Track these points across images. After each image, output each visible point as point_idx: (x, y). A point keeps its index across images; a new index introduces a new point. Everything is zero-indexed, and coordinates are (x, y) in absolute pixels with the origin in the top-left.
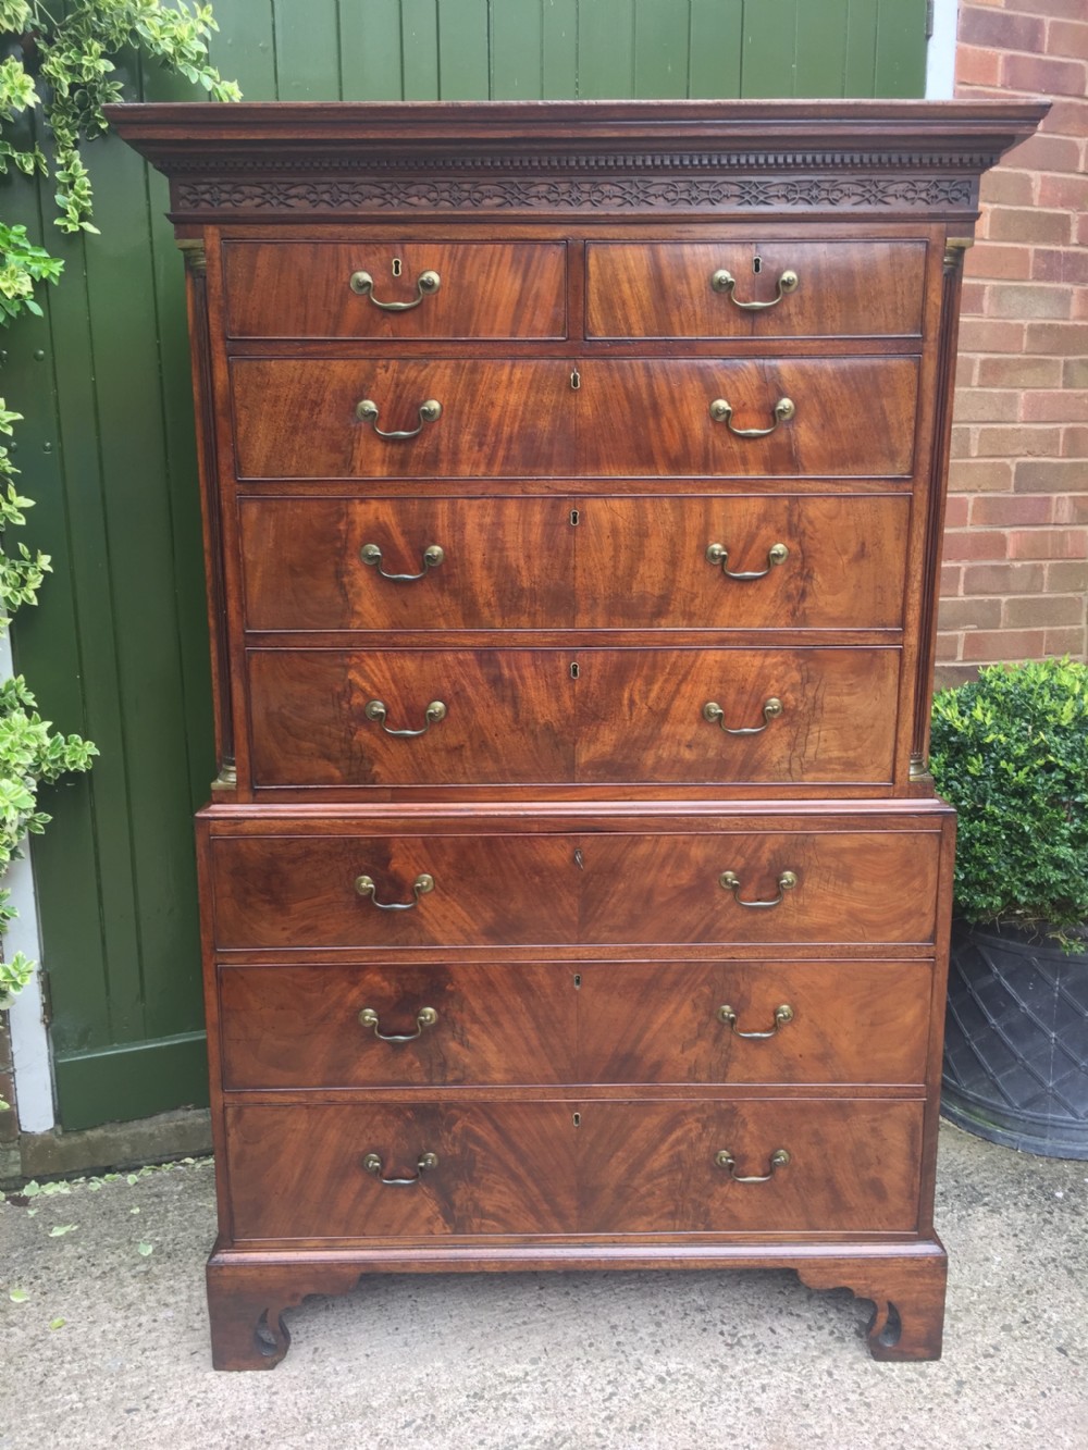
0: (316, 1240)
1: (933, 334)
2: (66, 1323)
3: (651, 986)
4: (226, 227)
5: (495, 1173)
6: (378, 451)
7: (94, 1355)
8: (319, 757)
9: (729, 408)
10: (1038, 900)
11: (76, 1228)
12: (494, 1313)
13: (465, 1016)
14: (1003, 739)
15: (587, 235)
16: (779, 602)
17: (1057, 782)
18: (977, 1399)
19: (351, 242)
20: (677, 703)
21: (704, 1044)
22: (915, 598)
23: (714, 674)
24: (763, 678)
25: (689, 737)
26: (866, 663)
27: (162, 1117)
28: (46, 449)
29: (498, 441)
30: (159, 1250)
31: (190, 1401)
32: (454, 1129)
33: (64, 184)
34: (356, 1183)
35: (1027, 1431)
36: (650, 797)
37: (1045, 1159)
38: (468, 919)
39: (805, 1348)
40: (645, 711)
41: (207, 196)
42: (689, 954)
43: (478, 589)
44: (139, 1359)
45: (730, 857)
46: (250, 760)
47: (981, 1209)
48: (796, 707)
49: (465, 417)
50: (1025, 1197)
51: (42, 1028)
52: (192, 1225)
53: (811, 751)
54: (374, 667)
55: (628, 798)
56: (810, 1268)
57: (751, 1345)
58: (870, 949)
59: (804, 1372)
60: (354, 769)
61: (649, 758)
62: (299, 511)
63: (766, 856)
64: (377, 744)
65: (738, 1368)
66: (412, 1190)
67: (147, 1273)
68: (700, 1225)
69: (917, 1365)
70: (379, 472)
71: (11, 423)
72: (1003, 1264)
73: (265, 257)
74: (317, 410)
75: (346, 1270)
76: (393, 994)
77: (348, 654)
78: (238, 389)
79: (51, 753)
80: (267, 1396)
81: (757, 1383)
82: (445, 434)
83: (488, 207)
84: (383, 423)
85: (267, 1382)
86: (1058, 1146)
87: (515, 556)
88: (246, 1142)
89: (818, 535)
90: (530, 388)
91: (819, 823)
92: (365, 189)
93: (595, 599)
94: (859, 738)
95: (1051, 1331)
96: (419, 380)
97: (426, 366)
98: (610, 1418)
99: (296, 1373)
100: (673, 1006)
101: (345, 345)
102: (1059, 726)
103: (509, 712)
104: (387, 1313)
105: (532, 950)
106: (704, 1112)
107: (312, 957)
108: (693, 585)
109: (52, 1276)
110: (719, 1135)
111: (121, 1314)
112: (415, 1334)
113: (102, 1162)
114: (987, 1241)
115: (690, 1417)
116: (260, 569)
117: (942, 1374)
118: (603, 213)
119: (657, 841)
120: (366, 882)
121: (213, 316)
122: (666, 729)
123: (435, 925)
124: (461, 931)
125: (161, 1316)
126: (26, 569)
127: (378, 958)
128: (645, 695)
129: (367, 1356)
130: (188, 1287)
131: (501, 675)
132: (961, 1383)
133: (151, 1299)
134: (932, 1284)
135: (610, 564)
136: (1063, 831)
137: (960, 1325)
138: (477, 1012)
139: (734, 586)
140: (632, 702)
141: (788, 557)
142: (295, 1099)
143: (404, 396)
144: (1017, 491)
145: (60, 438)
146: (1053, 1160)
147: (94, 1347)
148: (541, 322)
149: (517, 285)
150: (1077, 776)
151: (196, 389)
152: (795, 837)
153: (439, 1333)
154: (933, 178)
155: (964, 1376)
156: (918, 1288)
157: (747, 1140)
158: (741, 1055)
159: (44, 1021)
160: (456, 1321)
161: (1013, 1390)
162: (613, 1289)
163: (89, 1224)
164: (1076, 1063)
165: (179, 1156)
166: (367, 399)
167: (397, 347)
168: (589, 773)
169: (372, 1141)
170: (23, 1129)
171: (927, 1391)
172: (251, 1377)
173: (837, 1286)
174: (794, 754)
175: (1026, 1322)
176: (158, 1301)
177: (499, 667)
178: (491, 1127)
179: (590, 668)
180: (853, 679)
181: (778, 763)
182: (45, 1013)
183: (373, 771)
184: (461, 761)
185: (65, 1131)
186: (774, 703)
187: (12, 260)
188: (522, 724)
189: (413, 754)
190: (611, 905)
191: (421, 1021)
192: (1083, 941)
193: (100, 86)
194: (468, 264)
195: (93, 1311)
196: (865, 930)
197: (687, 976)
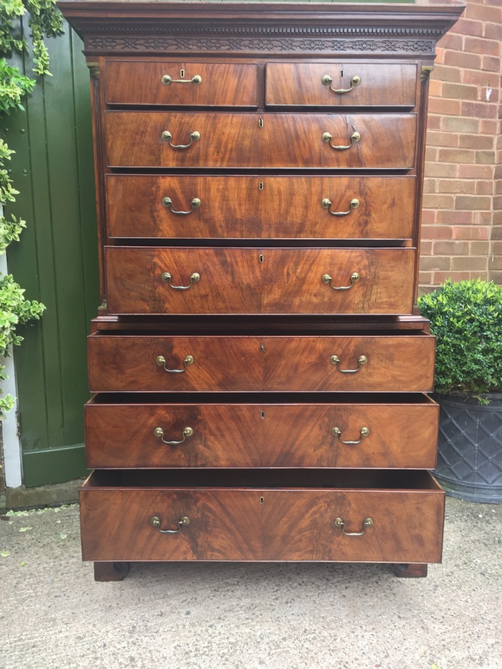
2: (27, 564)
3: (299, 417)
4: (108, 57)
6: (171, 154)
7: (40, 576)
8: (139, 300)
9: (330, 136)
10: (468, 379)
11: (31, 528)
13: (207, 432)
15: (267, 61)
16: (355, 227)
17: (476, 326)
18: (443, 591)
19: (163, 63)
20: (309, 274)
21: (325, 447)
23: (327, 261)
24: (350, 263)
25: (315, 292)
26: (399, 256)
27: (71, 482)
28: (24, 173)
29: (226, 150)
30: (69, 536)
33: (37, 54)
37: (474, 503)
38: (210, 378)
40: (294, 278)
41: (100, 44)
43: (216, 219)
44: (61, 577)
45: (335, 349)
48: (366, 276)
49: (211, 139)
50: (465, 517)
51: (17, 439)
53: (373, 298)
54: (165, 256)
60: (156, 306)
61: (297, 301)
62: (133, 182)
63: (352, 347)
64: (167, 293)
67: (64, 545)
68: (326, 557)
69: (416, 579)
70: (172, 165)
71: (11, 155)
73: (124, 68)
74: (144, 135)
76: (171, 420)
77: (155, 250)
78: (108, 126)
79: (24, 308)
82: (202, 147)
83: (223, 50)
84: (173, 142)
85: (119, 586)
86: (480, 497)
87: (234, 204)
89: (373, 195)
90: (241, 126)
92: (169, 41)
93: (270, 225)
94: (396, 292)
95: (477, 567)
96: (190, 122)
97: (193, 116)
100: (310, 427)
103: (230, 278)
106: (328, 497)
108: (315, 218)
111: (52, 560)
113: (43, 503)
116: (116, 208)
117: (427, 582)
118: (273, 53)
119: (300, 341)
120: (162, 359)
121: (102, 96)
122: (305, 287)
123: (194, 380)
124: (206, 383)
125: (71, 561)
126: (14, 226)
128: (295, 270)
131: (226, 260)
132: (436, 586)
133: (66, 555)
135: (277, 208)
136: (479, 348)
138: (213, 430)
139: (334, 219)
140: (288, 274)
141: (359, 205)
143: (183, 129)
144: (456, 209)
145: (31, 169)
146: (477, 503)
147: (40, 573)
148: (246, 99)
149: (236, 82)
150: (484, 324)
152: (366, 339)
154: (416, 40)
155: (438, 583)
159: (18, 435)
161: (460, 588)
163: (37, 527)
164: (487, 459)
166: (166, 130)
168: (268, 309)
170: (7, 485)
171: (421, 589)
174: (365, 300)
175: (465, 563)
176: (69, 556)
177: (225, 256)
179: (268, 257)
180: (393, 264)
181: (358, 304)
182: (19, 431)
183: (165, 307)
184: (207, 302)
185: (27, 487)
186: (356, 275)
187: (13, 81)
188: (236, 285)
189: (184, 299)
190: (278, 372)
191: (185, 434)
192: (489, 399)
193: (53, 13)
194: (214, 72)
195: (39, 560)
196: (400, 385)
197: (317, 412)
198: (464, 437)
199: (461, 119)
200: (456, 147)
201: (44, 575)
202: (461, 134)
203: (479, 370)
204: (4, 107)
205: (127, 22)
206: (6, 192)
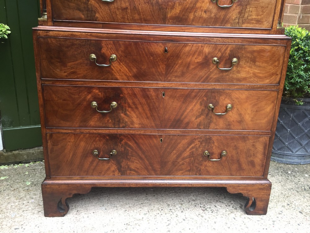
0: (78, 177)
3: (187, 97)
5: (134, 157)
7: (7, 212)
8: (77, 9)
10: (292, 88)
11: (8, 177)
12: (132, 201)
13: (126, 105)
17: (301, 53)
18: (279, 226)
21: (203, 116)
25: (206, 9)
30: (32, 183)
31: (36, 226)
32: (122, 142)
34: (90, 159)
36: (191, 31)
37: (283, 164)
38: (128, 71)
39: (226, 211)
42: (200, 86)
44: (22, 213)
45: (216, 52)
46: (52, 10)
50: (280, 173)
53: (246, 15)
55: (183, 31)
56: (231, 187)
57: (210, 210)
58: (259, 86)
59: (227, 218)
60: (89, 15)
61: (191, 16)
63: (228, 52)
65: (207, 217)
66: (108, 161)
67: (28, 189)
68: (198, 174)
69: (260, 216)
72: (278, 189)
75: (87, 186)
76: (102, 97)
80: (61, 224)
81: (213, 221)
85: (61, 220)
86: (287, 160)
88: (53, 145)
91: (247, 41)
94: (262, 11)
99: (71, 218)
100: (194, 104)
102: (301, 38)
104: (100, 201)
105: (149, 83)
106: (201, 139)
107: (75, 83)
110: (205, 146)
111: (18, 200)
112: (109, 207)
113: (18, 160)
117: (267, 219)
119: (193, 46)
120: (93, 56)
122: (198, 5)
123: (117, 73)
124: (126, 76)
125: (30, 201)
127: (97, 84)
129: (94, 213)
132: (274, 221)
133: (28, 197)
134: (267, 192)
136: (302, 68)
138: (130, 104)
142: (70, 131)
146: (285, 164)
147: (8, 210)
150: (306, 52)
152: (239, 46)
153: (116, 206)
155: (274, 219)
156: (262, 193)
157: (214, 148)
158: (215, 121)
160: (121, 203)
161: (289, 223)
162: (167, 195)
163: (12, 176)
164: (294, 138)
169: (95, 146)
171: (264, 223)
172: (56, 219)
173: (239, 192)
174: (241, 16)
175: (288, 205)
176: (30, 197)
178: (134, 142)
181: (235, 20)
183: (96, 16)
184: (127, 14)
185: (7, 151)
189: (110, 10)
190: (176, 68)
191: (112, 106)
195: (9, 200)
196: (258, 80)
197: (199, 94)
198: (281, 124)
201: (10, 212)
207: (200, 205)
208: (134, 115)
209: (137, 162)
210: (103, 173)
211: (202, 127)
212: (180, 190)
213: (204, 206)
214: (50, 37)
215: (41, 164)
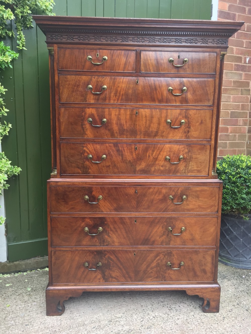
0: (73, 284)
1: (218, 73)
2: (10, 306)
3: (152, 222)
4: (59, 45)
5: (115, 267)
6: (92, 97)
7: (17, 313)
8: (76, 168)
9: (172, 89)
10: (238, 207)
11: (12, 284)
12: (113, 303)
13: (109, 229)
14: (230, 171)
15: (141, 49)
16: (183, 133)
17: (242, 180)
18: (228, 321)
19: (88, 49)
20: (159, 156)
21: (165, 236)
22: (214, 133)
23: (168, 150)
24: (179, 150)
25: (162, 164)
26: (203, 148)
27: (33, 259)
28: (11, 99)
29: (120, 95)
30: (32, 289)
31: (41, 323)
32: (106, 256)
33: (19, 39)
34: (82, 270)
35: (240, 328)
36: (153, 178)
37: (240, 269)
38: (110, 206)
39: (187, 310)
40: (152, 158)
41: (55, 38)
42: (161, 215)
43: (114, 129)
44: (28, 313)
45: (171, 192)
46: (60, 168)
47: (226, 280)
48: (187, 157)
49: (112, 89)
50: (236, 277)
52: (40, 284)
53: (190, 168)
54: (90, 147)
55: (148, 178)
56: (189, 290)
57: (175, 309)
58: (203, 214)
59: (187, 315)
60: (85, 171)
61: (153, 169)
62: (73, 110)
63: (179, 192)
64: (90, 165)
65: (172, 315)
66: (95, 271)
67: (29, 294)
68: (163, 280)
69: (214, 314)
70: (92, 102)
71: (5, 91)
72: (232, 292)
73: (68, 52)
74: (78, 87)
75: (79, 291)
76: (92, 224)
77: (84, 144)
78: (60, 82)
79: (10, 170)
80: (60, 322)
81: (176, 318)
82: (107, 93)
83: (119, 42)
84: (93, 90)
85: (60, 318)
86: (243, 266)
87: (123, 122)
88: (56, 260)
89: (192, 118)
90: (127, 83)
91: (192, 184)
92: (91, 37)
93: (141, 132)
94: (201, 165)
95: (244, 306)
96: (102, 81)
97: (104, 78)
98: (142, 326)
99: (66, 316)
100: (158, 227)
101: (85, 72)
102: (242, 168)
103: (121, 158)
105: (125, 214)
106: (164, 253)
107: (73, 215)
108: (163, 129)
109: (7, 295)
110: (168, 258)
111: (23, 303)
112: (95, 308)
113: (18, 270)
114: (228, 287)
115: (161, 325)
116: (64, 123)
117: (219, 315)
118: (145, 44)
119: (155, 188)
120: (87, 197)
121: (55, 64)
122: (157, 162)
123: (103, 208)
124: (109, 209)
125: (33, 304)
126: (6, 127)
127: (89, 215)
128: (152, 154)
129: (84, 312)
130: (40, 297)
131: (119, 149)
132: (224, 318)
133: (31, 300)
134: (217, 294)
135: (145, 124)
136: (244, 191)
137: (223, 305)
138: (112, 228)
139: (173, 129)
140: (149, 156)
141: (185, 123)
142: (68, 249)
143: (99, 84)
144: (231, 118)
145: (15, 97)
146: (242, 269)
147: (17, 311)
148: (130, 68)
149: (125, 60)
150: (247, 179)
151: (50, 82)
152: (186, 187)
153: (101, 307)
154: (218, 39)
155: (225, 316)
156: (214, 295)
157: (174, 259)
158: (173, 239)
159: (5, 235)
160: (104, 305)
161: (236, 319)
162: (141, 298)
163: (15, 284)
164: (247, 246)
165: (36, 269)
166: (90, 85)
167: (97, 73)
168: (139, 172)
169: (86, 260)
171: (216, 319)
172: (56, 317)
173: (195, 294)
174: (186, 168)
175: (238, 304)
176: (32, 301)
177: (119, 147)
178: (115, 256)
179: (140, 148)
180: (199, 151)
181: (182, 170)
182: (6, 233)
183: (89, 171)
184: (109, 169)
185: (9, 262)
186: (181, 156)
187: (7, 53)
188: (124, 161)
189: (99, 167)
190: (144, 203)
191: (99, 230)
192: (248, 217)
193: (28, 17)
194: (114, 55)
195: (17, 303)
196: (202, 209)
197: (161, 220)
198: (235, 235)
199: (233, 72)
200: (231, 87)
201: (19, 312)
202: (233, 80)
203: (244, 203)
204: (2, 67)
205: (69, 27)
206: (2, 111)
207: (167, 305)
208: (115, 236)
209: (117, 271)
210: (91, 280)
211: (165, 244)
212: (151, 293)
213: (170, 307)
214: (59, 186)
215: (37, 272)
